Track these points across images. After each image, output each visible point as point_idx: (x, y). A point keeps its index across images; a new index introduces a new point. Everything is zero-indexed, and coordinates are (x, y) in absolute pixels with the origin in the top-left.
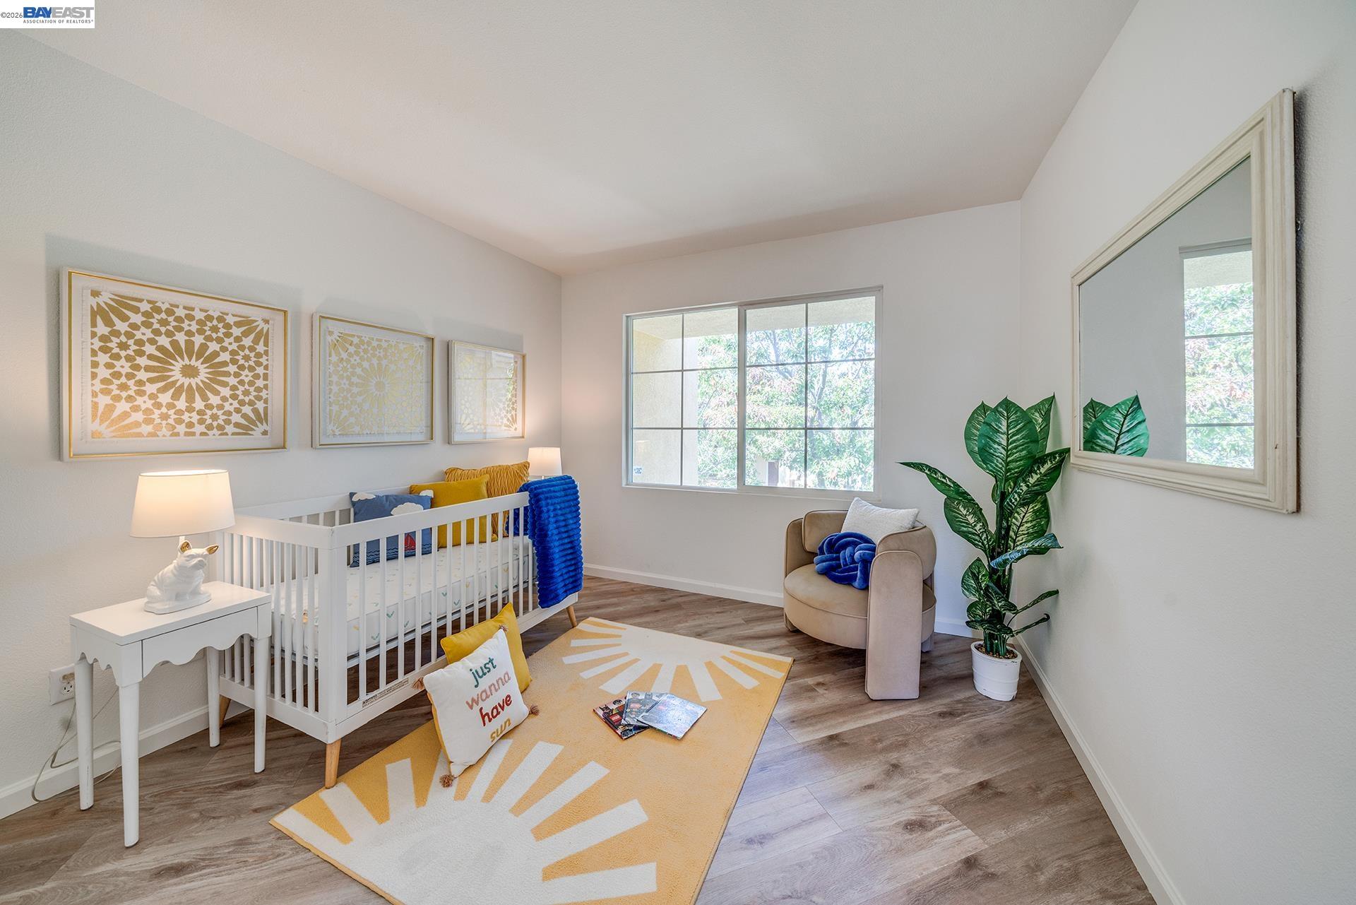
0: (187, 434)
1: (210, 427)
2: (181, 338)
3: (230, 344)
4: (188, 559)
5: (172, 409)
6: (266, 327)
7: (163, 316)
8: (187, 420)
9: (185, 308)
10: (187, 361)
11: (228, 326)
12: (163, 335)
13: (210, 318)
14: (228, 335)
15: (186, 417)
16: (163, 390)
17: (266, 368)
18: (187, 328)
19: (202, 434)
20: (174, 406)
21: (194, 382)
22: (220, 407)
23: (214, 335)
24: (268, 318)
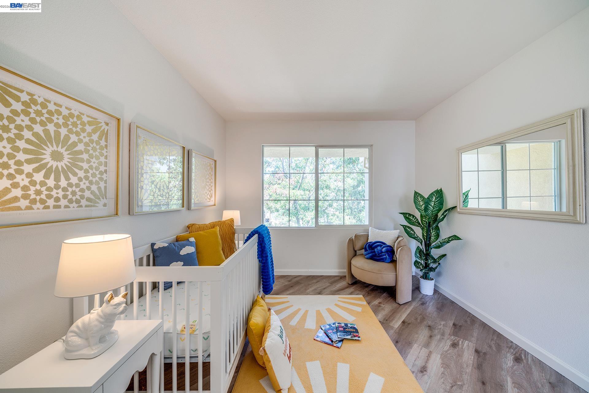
0: (55, 207)
1: (71, 201)
2: (51, 128)
3: (84, 137)
4: (115, 307)
5: (44, 186)
6: (106, 128)
7: (39, 108)
8: (55, 195)
9: (55, 104)
10: (55, 148)
11: (83, 124)
12: (38, 124)
13: (71, 115)
14: (83, 130)
15: (54, 193)
16: (37, 170)
17: (106, 157)
18: (56, 121)
19: (66, 207)
20: (45, 184)
21: (60, 164)
22: (77, 185)
23: (74, 129)
24: (108, 122)
